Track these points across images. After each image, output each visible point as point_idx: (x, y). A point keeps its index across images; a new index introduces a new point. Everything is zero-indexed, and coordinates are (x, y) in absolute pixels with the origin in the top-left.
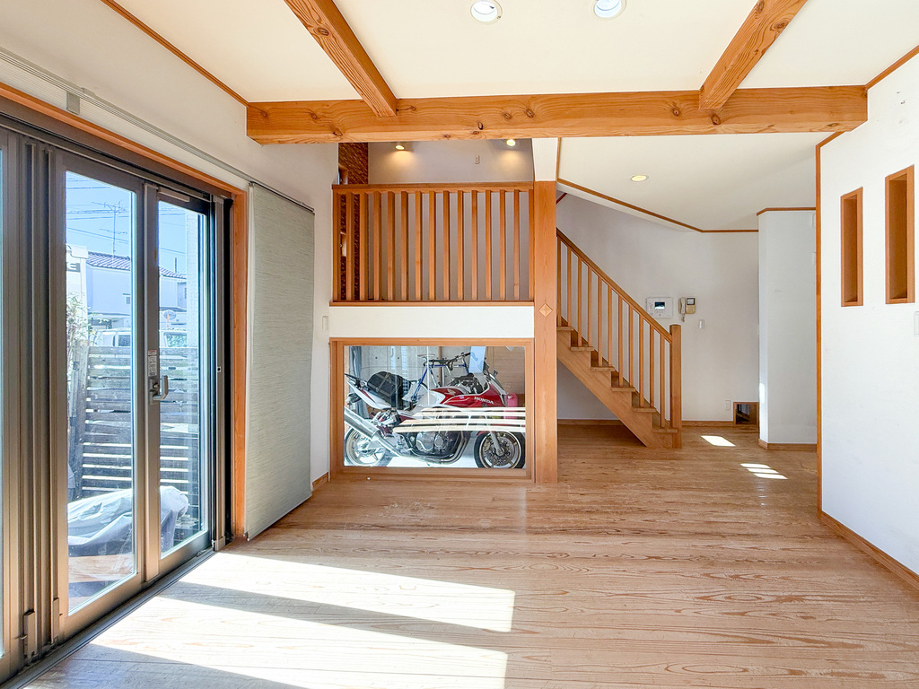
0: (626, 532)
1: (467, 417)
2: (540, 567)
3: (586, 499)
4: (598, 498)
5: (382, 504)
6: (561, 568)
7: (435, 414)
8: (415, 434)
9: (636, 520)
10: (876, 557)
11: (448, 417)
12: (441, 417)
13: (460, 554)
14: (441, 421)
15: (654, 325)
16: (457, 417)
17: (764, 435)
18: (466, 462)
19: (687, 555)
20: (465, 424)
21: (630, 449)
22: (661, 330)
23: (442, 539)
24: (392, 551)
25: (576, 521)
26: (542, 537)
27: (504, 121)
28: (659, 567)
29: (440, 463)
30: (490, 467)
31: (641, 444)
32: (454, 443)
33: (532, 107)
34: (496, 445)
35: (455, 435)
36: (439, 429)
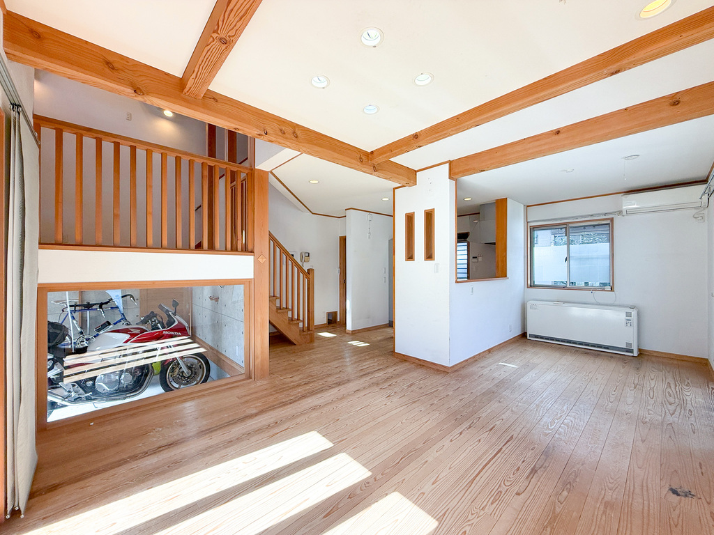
0: (333, 386)
1: (156, 350)
2: (313, 415)
3: (296, 379)
4: (301, 376)
5: (144, 433)
6: (324, 412)
7: (118, 354)
8: (94, 379)
9: (331, 380)
10: (420, 363)
11: (135, 353)
12: (124, 356)
13: (259, 431)
14: (125, 359)
15: (300, 269)
16: (145, 352)
17: (349, 327)
18: (153, 391)
19: (367, 384)
20: (156, 356)
21: (289, 348)
22: (303, 271)
23: (234, 430)
24: (205, 452)
25: (305, 391)
26: (296, 403)
27: (280, 134)
28: (362, 393)
29: (125, 398)
30: (177, 388)
31: (293, 344)
32: (141, 376)
33: (296, 131)
34: (184, 369)
35: (142, 368)
36: (125, 367)
